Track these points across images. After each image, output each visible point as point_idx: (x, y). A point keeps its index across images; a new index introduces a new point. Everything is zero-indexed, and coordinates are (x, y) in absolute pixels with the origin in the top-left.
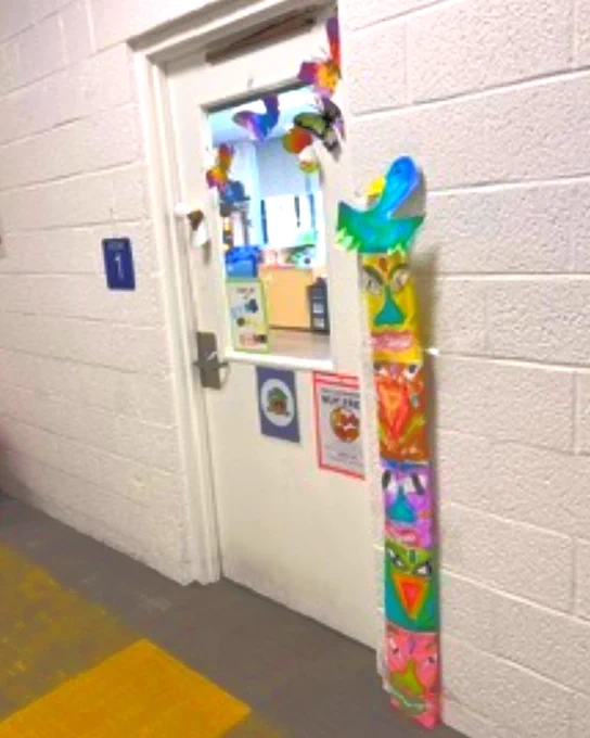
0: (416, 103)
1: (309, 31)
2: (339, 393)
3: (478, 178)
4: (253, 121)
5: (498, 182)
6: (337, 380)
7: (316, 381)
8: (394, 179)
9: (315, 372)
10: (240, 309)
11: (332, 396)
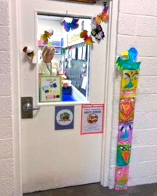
0: (137, 36)
1: (93, 5)
2: (91, 110)
3: (149, 55)
4: (65, 24)
5: (153, 57)
6: (91, 106)
7: (82, 107)
8: (131, 52)
9: (82, 105)
10: (48, 86)
11: (88, 111)
